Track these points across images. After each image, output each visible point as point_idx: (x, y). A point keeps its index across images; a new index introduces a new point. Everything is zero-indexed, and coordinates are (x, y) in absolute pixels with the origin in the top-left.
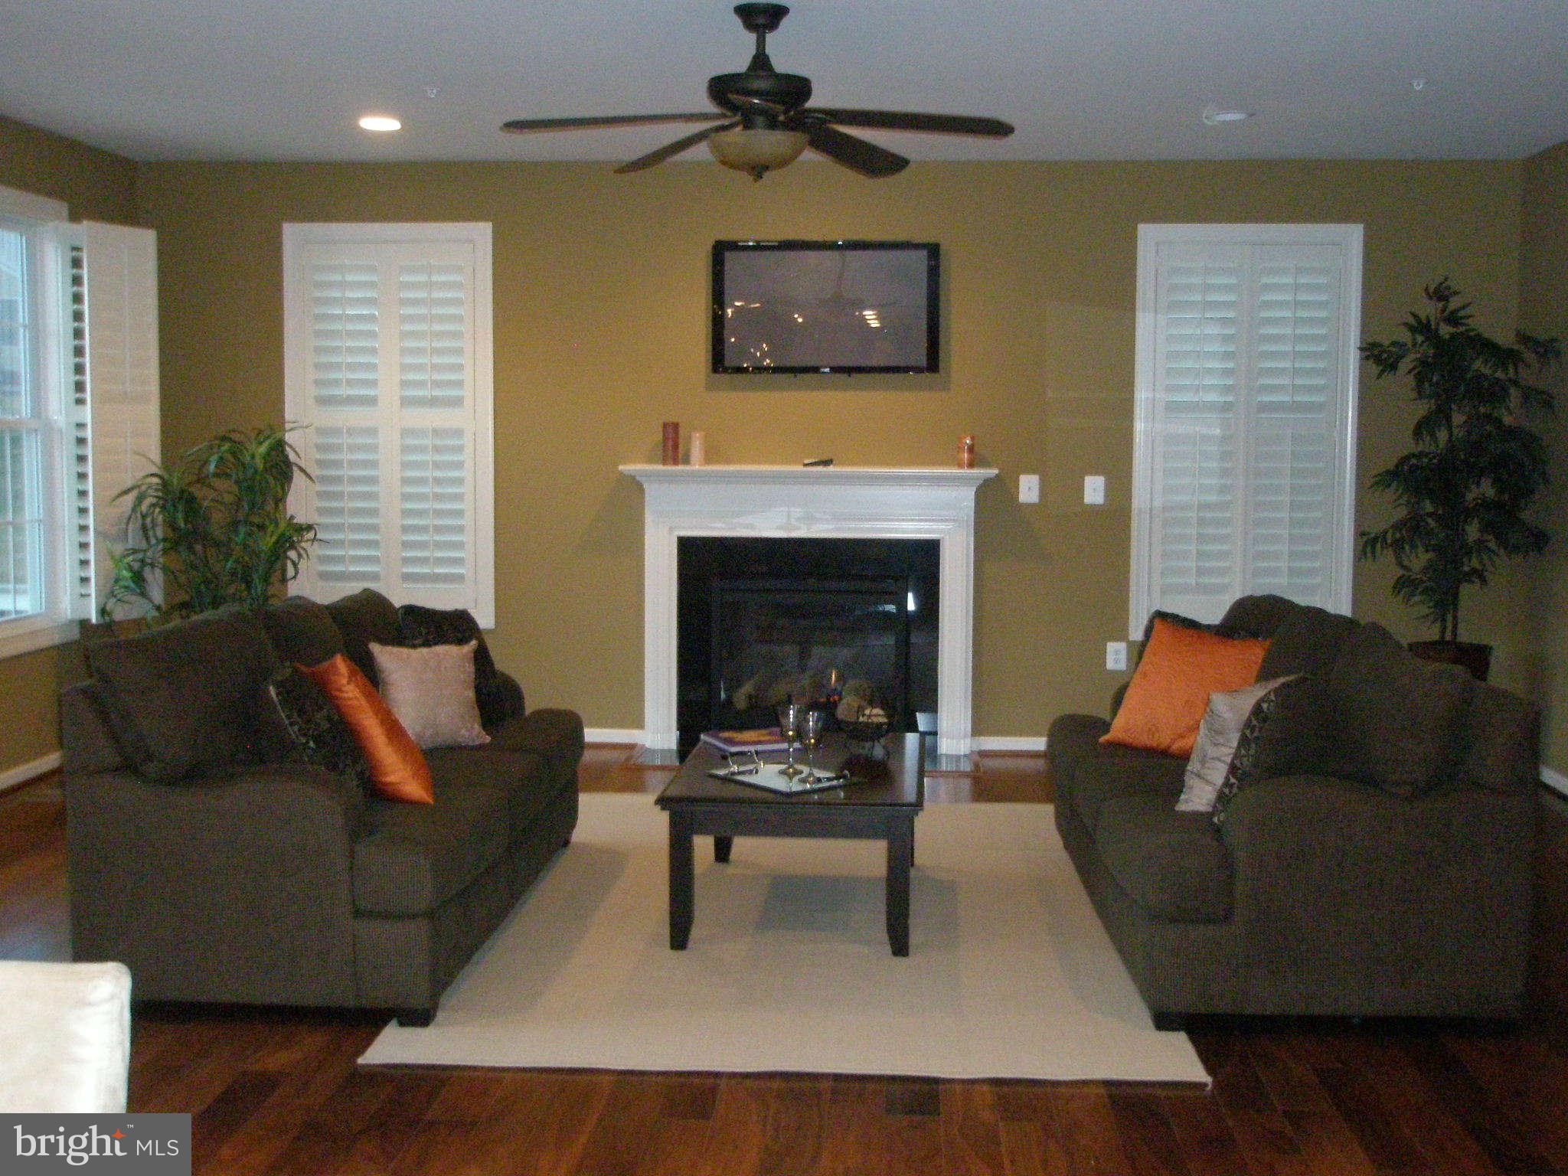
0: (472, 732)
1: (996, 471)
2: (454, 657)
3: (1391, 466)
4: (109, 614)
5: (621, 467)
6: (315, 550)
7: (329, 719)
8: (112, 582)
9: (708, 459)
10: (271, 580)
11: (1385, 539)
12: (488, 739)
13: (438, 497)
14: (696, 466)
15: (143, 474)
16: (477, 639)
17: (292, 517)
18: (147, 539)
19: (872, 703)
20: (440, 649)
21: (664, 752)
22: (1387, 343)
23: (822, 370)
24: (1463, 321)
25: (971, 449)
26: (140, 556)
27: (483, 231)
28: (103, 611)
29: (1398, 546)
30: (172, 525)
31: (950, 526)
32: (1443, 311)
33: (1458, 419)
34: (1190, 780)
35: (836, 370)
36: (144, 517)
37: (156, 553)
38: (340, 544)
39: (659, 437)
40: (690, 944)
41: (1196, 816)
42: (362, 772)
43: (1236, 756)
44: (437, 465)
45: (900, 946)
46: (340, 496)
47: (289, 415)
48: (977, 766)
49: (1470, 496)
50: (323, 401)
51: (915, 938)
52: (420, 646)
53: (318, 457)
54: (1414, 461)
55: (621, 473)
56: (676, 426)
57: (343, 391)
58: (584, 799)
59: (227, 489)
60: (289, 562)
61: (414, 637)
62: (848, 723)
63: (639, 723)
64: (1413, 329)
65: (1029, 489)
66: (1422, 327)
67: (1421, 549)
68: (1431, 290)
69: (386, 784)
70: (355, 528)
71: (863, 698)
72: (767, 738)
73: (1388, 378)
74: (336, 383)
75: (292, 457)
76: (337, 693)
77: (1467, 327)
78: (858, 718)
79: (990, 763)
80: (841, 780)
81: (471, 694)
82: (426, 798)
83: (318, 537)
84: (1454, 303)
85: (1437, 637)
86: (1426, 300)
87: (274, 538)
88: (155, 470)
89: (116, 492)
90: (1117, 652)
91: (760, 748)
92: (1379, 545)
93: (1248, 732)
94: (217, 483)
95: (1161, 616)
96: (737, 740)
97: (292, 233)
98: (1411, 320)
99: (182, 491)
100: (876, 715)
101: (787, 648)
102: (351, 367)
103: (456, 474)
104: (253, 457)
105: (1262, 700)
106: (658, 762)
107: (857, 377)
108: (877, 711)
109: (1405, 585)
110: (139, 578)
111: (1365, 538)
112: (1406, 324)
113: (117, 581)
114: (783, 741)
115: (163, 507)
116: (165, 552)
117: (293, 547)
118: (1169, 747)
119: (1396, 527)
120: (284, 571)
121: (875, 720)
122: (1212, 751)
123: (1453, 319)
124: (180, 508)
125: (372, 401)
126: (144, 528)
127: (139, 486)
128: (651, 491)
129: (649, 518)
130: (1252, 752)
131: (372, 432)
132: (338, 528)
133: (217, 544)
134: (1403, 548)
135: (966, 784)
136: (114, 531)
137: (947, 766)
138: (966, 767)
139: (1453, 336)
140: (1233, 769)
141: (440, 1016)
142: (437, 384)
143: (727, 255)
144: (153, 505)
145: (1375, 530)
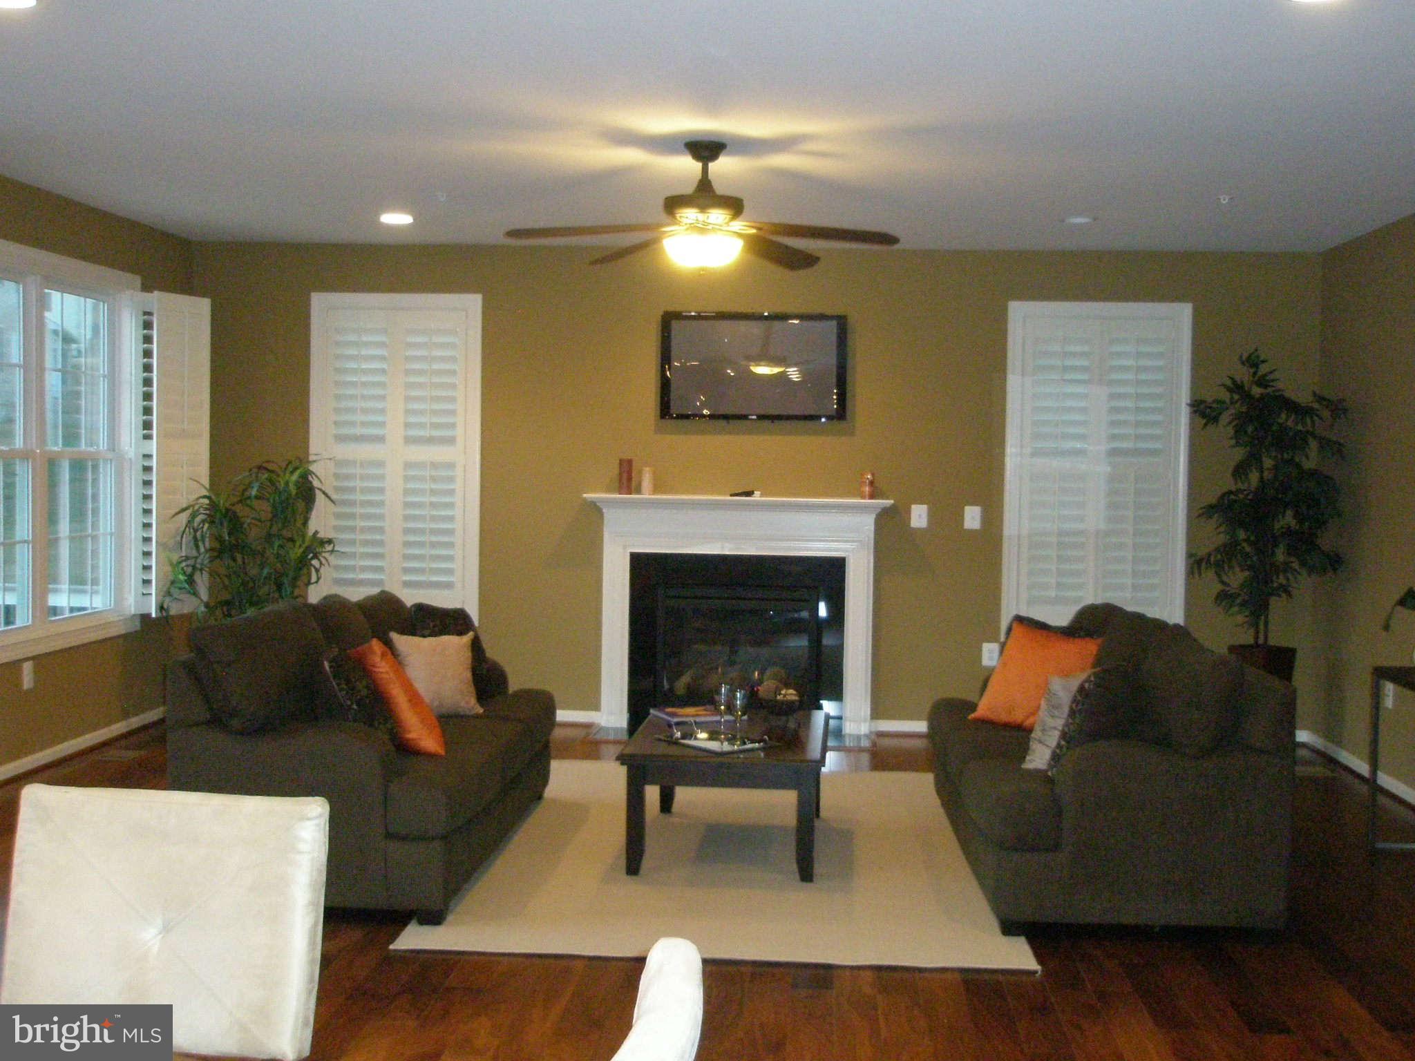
0: (469, 704)
1: (892, 502)
2: (455, 646)
3: (1214, 501)
4: (167, 610)
5: (585, 495)
6: (333, 560)
7: (367, 687)
8: (169, 583)
9: (657, 489)
10: (299, 583)
11: (1208, 561)
12: (481, 711)
13: (433, 519)
14: (646, 495)
15: (196, 496)
16: (473, 631)
17: (316, 532)
18: (197, 547)
19: (787, 686)
20: (446, 639)
21: (616, 730)
22: (1209, 400)
23: (750, 417)
24: (1271, 384)
25: (872, 483)
26: (191, 562)
27: (473, 303)
28: (161, 608)
29: (1219, 566)
30: (219, 539)
31: (855, 545)
32: (1255, 373)
33: (1268, 463)
34: (1034, 745)
35: (761, 417)
36: (195, 531)
37: (204, 559)
38: (353, 555)
39: (615, 471)
40: (641, 872)
41: (1038, 771)
42: (392, 729)
43: (1066, 725)
44: (433, 492)
45: (806, 874)
46: (352, 516)
47: (313, 449)
48: (874, 744)
49: (1277, 526)
50: (341, 439)
51: (818, 868)
52: (429, 636)
53: (335, 484)
54: (1232, 497)
55: (585, 499)
56: (630, 462)
57: (359, 431)
58: (555, 765)
59: (264, 508)
60: (313, 570)
61: (424, 628)
62: (768, 701)
63: (596, 706)
64: (1230, 390)
65: (919, 516)
66: (1237, 388)
67: (1237, 569)
68: (1244, 358)
69: (408, 740)
70: (366, 543)
71: (780, 681)
72: (705, 713)
73: (1211, 428)
74: (353, 424)
75: (316, 483)
76: (371, 668)
77: (1274, 389)
78: (776, 697)
79: (886, 742)
80: (762, 744)
81: (469, 675)
82: (440, 751)
83: (336, 549)
84: (1263, 369)
85: (1251, 641)
86: (1240, 366)
87: (301, 550)
88: (205, 493)
89: (173, 512)
90: (991, 652)
91: (698, 719)
92: (1203, 565)
93: (1074, 705)
94: (255, 503)
95: (1019, 619)
96: (680, 713)
97: (319, 302)
98: (1229, 383)
99: (227, 510)
100: (790, 694)
101: (718, 648)
102: (365, 411)
103: (447, 500)
104: (287, 483)
105: (1086, 681)
106: (611, 737)
107: (779, 424)
108: (791, 691)
109: (1224, 597)
110: (191, 581)
111: (1193, 559)
112: (1223, 385)
113: (173, 583)
114: (716, 715)
115: (212, 522)
116: (212, 560)
117: (316, 556)
118: (1022, 722)
119: (1217, 550)
120: (309, 575)
121: (789, 698)
122: (1050, 722)
123: (1262, 382)
124: (225, 524)
125: (380, 439)
126: (195, 539)
127: (193, 506)
128: (609, 514)
129: (607, 536)
130: (1077, 721)
131: (380, 464)
132: (352, 542)
133: (254, 553)
134: (1223, 568)
135: (865, 758)
136: (171, 543)
137: (849, 743)
138: (865, 743)
139: (1262, 397)
140: (1064, 735)
141: (450, 918)
142: (435, 426)
143: (674, 322)
144: (203, 521)
145: (1202, 551)
